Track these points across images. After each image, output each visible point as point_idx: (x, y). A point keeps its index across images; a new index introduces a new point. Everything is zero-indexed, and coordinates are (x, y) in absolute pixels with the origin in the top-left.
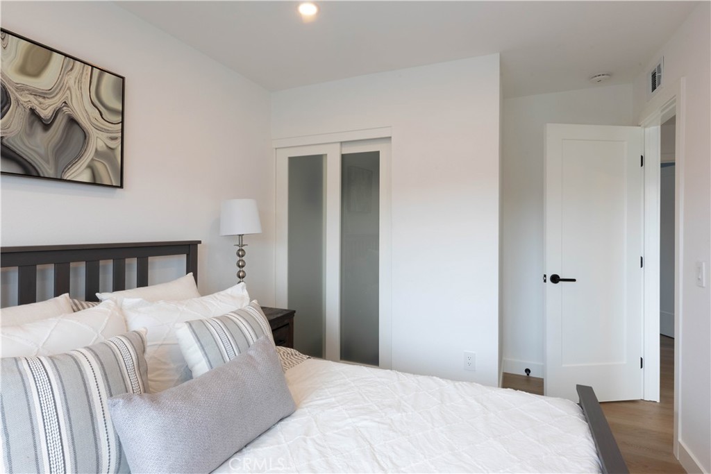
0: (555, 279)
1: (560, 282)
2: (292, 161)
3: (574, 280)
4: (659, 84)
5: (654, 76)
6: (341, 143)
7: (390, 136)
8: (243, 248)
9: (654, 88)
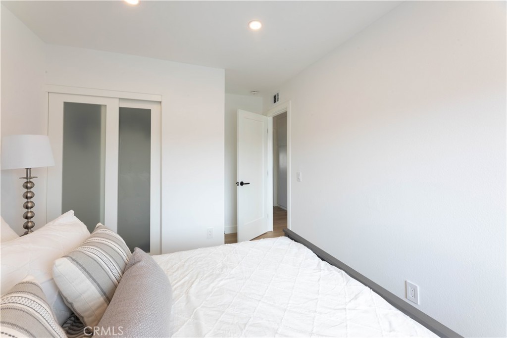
0: (242, 184)
1: (244, 185)
2: (67, 105)
3: (249, 183)
4: (278, 100)
5: (275, 97)
6: (120, 99)
7: (160, 101)
8: (31, 180)
9: (275, 102)
